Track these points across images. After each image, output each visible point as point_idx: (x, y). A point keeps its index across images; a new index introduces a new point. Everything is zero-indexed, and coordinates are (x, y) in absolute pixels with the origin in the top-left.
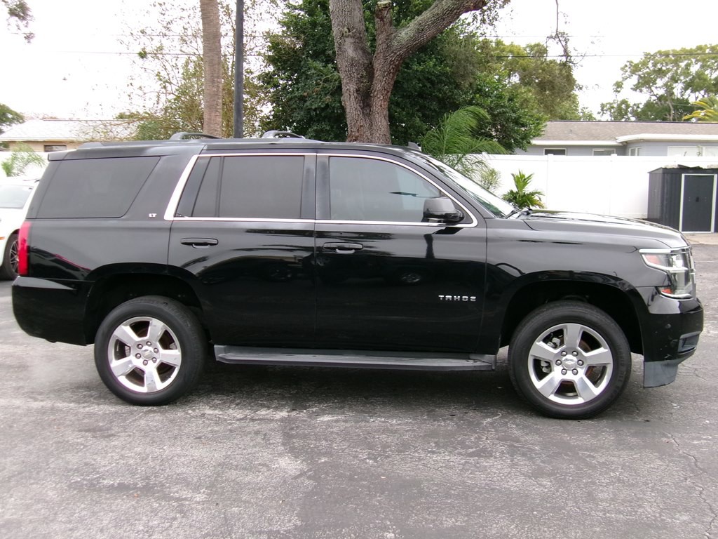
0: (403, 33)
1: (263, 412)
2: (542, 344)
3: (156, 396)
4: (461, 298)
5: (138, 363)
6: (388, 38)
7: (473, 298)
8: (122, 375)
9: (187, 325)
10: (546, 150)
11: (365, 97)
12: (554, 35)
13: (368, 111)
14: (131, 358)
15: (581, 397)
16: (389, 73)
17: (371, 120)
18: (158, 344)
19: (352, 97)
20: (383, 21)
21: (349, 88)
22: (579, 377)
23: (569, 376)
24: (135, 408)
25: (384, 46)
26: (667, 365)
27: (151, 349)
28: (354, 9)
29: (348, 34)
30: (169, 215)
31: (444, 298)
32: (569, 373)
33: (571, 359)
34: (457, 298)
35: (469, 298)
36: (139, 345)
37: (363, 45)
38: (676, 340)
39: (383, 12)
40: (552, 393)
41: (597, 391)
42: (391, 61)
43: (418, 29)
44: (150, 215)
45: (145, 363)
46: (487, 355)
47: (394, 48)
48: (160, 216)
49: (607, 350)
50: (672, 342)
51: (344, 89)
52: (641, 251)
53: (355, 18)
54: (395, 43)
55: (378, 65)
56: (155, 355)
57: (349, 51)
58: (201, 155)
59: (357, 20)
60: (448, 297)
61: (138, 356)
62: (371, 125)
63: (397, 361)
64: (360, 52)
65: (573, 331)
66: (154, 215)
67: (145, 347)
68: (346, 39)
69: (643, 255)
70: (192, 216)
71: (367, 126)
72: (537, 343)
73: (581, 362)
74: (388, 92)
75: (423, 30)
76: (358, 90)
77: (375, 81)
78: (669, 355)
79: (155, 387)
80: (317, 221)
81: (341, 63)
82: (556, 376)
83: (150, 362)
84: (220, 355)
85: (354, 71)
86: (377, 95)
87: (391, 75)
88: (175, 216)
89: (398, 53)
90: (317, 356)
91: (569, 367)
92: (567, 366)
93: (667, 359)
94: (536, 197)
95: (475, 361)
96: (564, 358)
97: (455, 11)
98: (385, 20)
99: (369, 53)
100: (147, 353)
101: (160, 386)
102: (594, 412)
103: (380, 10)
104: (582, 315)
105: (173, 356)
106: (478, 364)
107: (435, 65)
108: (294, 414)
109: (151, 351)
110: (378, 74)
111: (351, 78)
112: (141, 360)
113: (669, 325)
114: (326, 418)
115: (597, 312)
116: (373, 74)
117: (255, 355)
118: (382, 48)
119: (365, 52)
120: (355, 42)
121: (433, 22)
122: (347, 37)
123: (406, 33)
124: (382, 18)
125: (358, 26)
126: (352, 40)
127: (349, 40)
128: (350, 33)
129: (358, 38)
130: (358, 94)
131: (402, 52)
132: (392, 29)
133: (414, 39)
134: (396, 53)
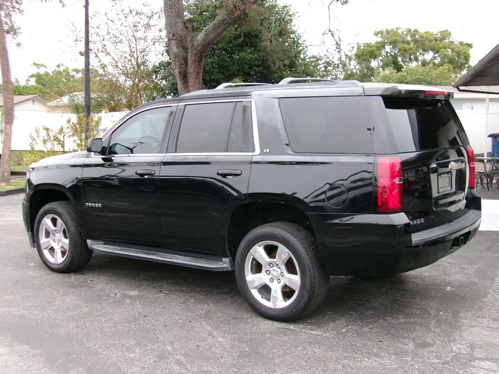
6: (192, 40)
11: (184, 77)
13: (186, 86)
16: (196, 61)
19: (178, 77)
25: (190, 44)
28: (178, 23)
29: (172, 38)
37: (183, 44)
42: (195, 54)
43: (206, 34)
47: (195, 46)
53: (178, 28)
54: (195, 43)
55: (189, 57)
57: (173, 49)
64: (181, 49)
68: (172, 41)
74: (198, 73)
75: (208, 34)
76: (180, 73)
77: (189, 67)
81: (170, 56)
85: (177, 61)
86: (191, 75)
89: (198, 49)
103: (185, 23)
110: (189, 62)
111: (175, 65)
116: (188, 62)
118: (189, 46)
119: (185, 49)
120: (177, 43)
121: (213, 29)
122: (172, 39)
123: (200, 36)
124: (187, 28)
125: (180, 32)
126: (175, 42)
127: (173, 42)
128: (174, 37)
129: (179, 40)
130: (180, 75)
131: (200, 48)
132: (194, 34)
133: (204, 40)
134: (196, 49)
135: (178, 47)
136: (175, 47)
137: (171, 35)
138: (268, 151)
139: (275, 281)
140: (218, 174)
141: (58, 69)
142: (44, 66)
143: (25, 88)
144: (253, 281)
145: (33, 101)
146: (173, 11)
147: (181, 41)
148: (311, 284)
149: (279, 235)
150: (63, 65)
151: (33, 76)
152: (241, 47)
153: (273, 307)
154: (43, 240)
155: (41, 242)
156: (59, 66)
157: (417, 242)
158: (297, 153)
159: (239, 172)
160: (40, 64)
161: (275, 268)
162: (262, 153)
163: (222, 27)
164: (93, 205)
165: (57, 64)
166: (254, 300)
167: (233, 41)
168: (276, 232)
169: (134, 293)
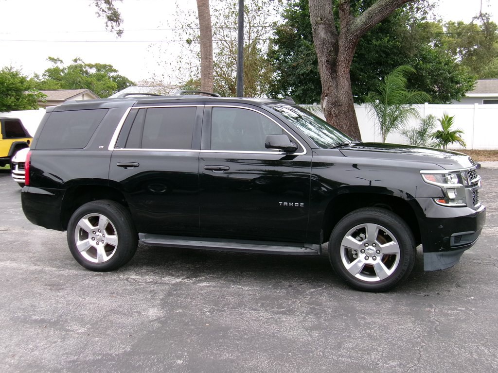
0: (358, 20)
1: (167, 279)
2: (350, 238)
3: (103, 265)
4: (294, 204)
5: (93, 243)
6: (348, 24)
7: (302, 204)
8: (83, 251)
9: (121, 220)
10: (484, 101)
11: (333, 66)
12: (478, 15)
13: (335, 75)
14: (89, 240)
15: (378, 276)
16: (349, 48)
17: (337, 82)
18: (105, 231)
19: (324, 66)
20: (344, 12)
21: (322, 59)
22: (377, 262)
23: (370, 261)
24: (90, 272)
25: (345, 29)
26: (442, 255)
27: (101, 234)
28: (325, 5)
29: (320, 22)
30: (111, 147)
31: (283, 204)
32: (371, 259)
33: (372, 249)
34: (291, 204)
35: (299, 205)
36: (94, 232)
37: (332, 29)
38: (448, 237)
39: (344, 6)
40: (358, 273)
41: (389, 272)
42: (350, 40)
43: (369, 17)
44: (100, 148)
45: (98, 244)
46: (314, 245)
47: (352, 30)
48: (106, 148)
49: (395, 243)
50: (444, 239)
51: (319, 60)
52: (421, 172)
54: (353, 27)
55: (341, 43)
56: (103, 239)
57: (321, 33)
58: (133, 108)
59: (327, 12)
60: (286, 203)
61: (93, 239)
62: (337, 85)
63: (253, 247)
64: (330, 35)
65: (372, 229)
66: (102, 147)
67: (98, 233)
68: (320, 26)
69: (423, 175)
70: (125, 148)
71: (334, 86)
72: (347, 237)
73: (379, 251)
74: (349, 61)
75: (372, 17)
76: (327, 61)
77: (339, 54)
78: (442, 248)
79: (103, 259)
80: (201, 151)
81: (317, 43)
82: (361, 260)
83: (100, 243)
84: (142, 240)
85: (325, 48)
86: (341, 64)
87: (351, 49)
88: (115, 148)
89: (355, 34)
90: (203, 242)
91: (371, 254)
92: (369, 254)
93: (441, 251)
94: (457, 135)
95: (307, 248)
96: (367, 248)
97: (395, 3)
98: (345, 11)
99: (336, 34)
100: (98, 237)
101: (106, 258)
102: (388, 287)
103: (342, 5)
104: (376, 217)
105: (113, 239)
106: (308, 250)
107: (389, 41)
108: (186, 281)
109: (100, 236)
110: (341, 49)
111: (323, 52)
112: (95, 241)
113: (442, 226)
114: (204, 284)
115: (389, 215)
116: (338, 49)
117: (164, 240)
119: (333, 34)
120: (326, 27)
121: (379, 11)
122: (320, 24)
123: (360, 20)
124: (343, 10)
125: (328, 16)
126: (323, 26)
128: (322, 21)
129: (327, 24)
130: (328, 64)
131: (358, 33)
132: (351, 17)
133: (366, 23)
134: (353, 34)
135: (326, 33)
136: (323, 32)
137: (319, 19)
141: (74, 64)
142: (60, 60)
143: (44, 83)
145: (83, 95)
147: (330, 25)
150: (80, 60)
151: (49, 71)
156: (76, 61)
160: (56, 58)
165: (74, 58)
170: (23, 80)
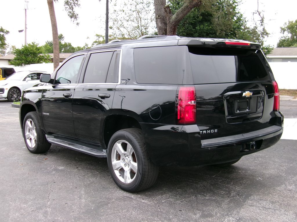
6: (169, 19)
16: (171, 32)
28: (162, 8)
37: (165, 21)
39: (166, 9)
42: (171, 27)
47: (171, 22)
53: (162, 12)
54: (171, 20)
55: (167, 29)
64: (163, 24)
85: (160, 31)
110: (168, 32)
111: (160, 34)
116: (167, 32)
118: (168, 22)
119: (165, 24)
120: (161, 20)
121: (181, 12)
122: (158, 19)
123: (174, 17)
124: (166, 11)
125: (163, 14)
126: (160, 20)
127: (159, 20)
129: (162, 19)
131: (173, 23)
132: (170, 15)
133: (176, 18)
134: (172, 24)
135: (161, 23)
136: (160, 23)
137: (158, 16)
138: (124, 82)
139: (127, 166)
140: (99, 96)
144: (116, 165)
146: (159, 1)
147: (163, 19)
148: (143, 169)
149: (127, 136)
151: (95, 42)
152: (201, 22)
153: (124, 183)
154: (27, 133)
155: (26, 135)
157: (205, 145)
158: (138, 83)
159: (108, 95)
161: (127, 157)
162: (121, 84)
163: (187, 10)
164: (46, 114)
166: (115, 177)
167: (196, 19)
168: (125, 135)
169: (61, 168)
170: (38, 49)
